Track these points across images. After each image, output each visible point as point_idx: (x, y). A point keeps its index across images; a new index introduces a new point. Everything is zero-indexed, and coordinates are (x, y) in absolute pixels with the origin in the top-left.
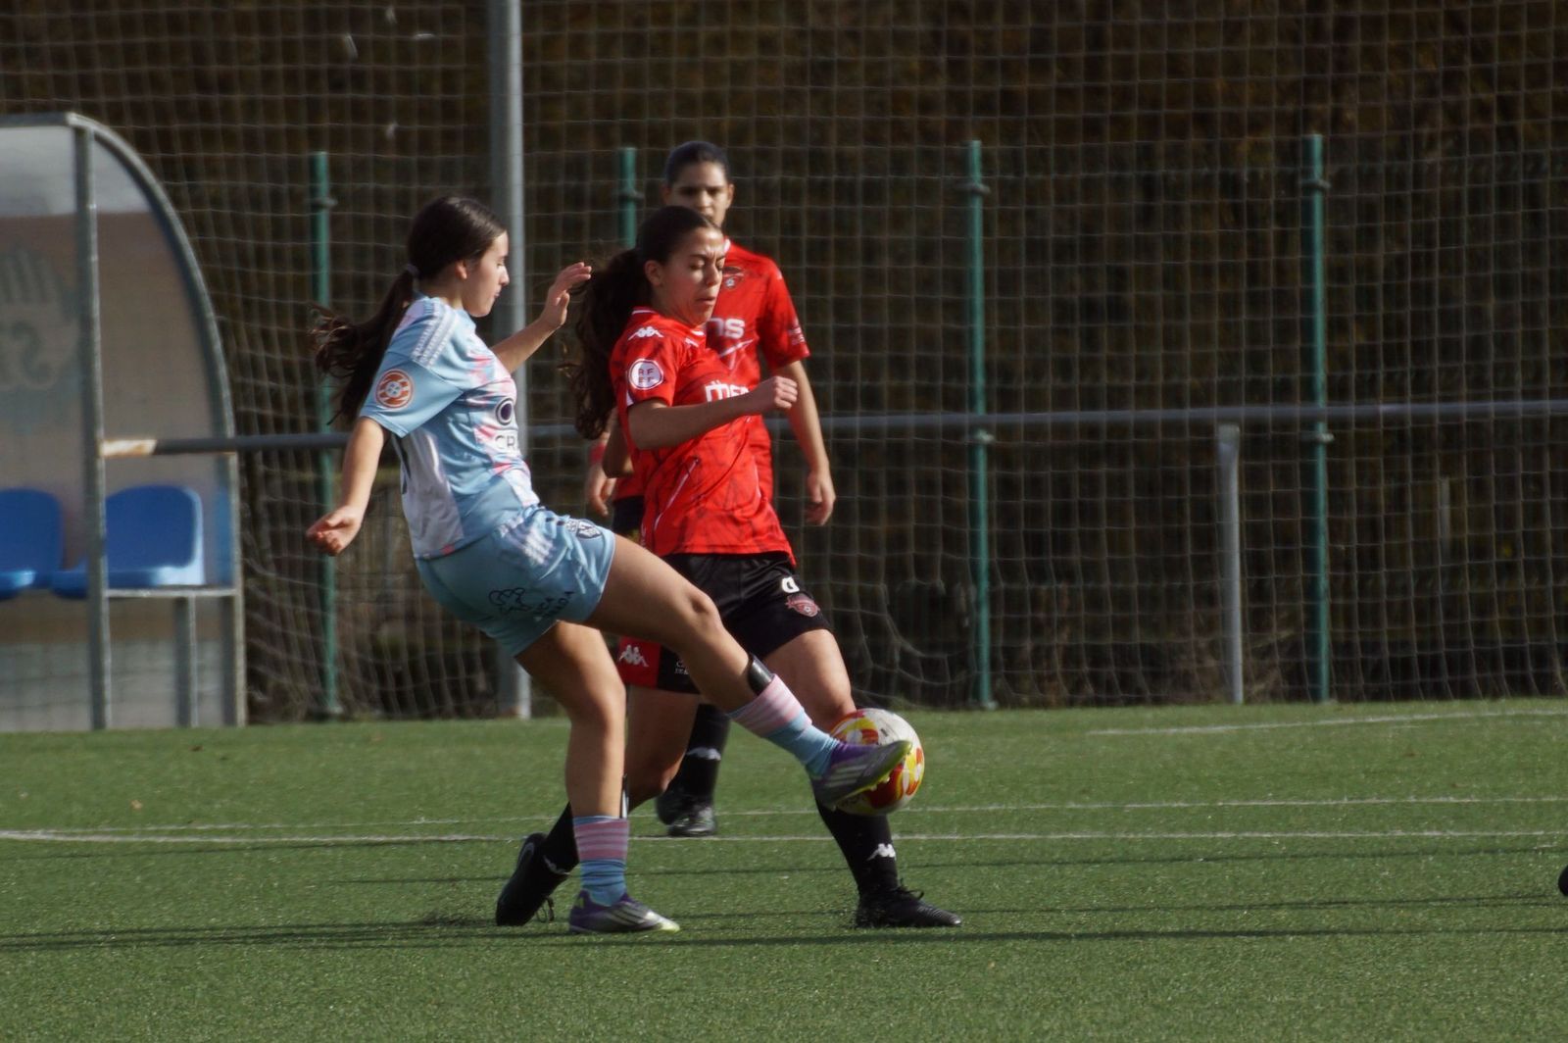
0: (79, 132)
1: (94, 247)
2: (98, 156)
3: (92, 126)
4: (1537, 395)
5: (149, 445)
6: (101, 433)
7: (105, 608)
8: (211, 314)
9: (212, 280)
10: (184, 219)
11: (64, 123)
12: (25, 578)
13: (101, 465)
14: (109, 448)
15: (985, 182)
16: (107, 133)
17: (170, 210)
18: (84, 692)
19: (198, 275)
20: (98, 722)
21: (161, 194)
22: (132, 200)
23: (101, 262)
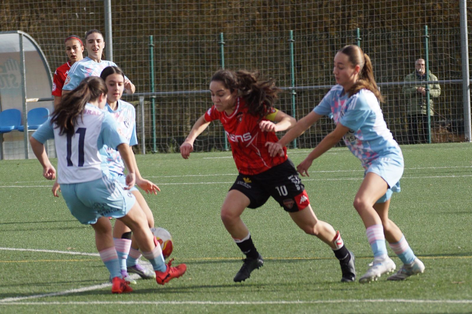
0: (20, 34)
1: (24, 58)
2: (24, 39)
3: (23, 33)
4: (323, 84)
5: (37, 99)
6: (26, 97)
7: (28, 134)
8: (50, 72)
9: (50, 65)
10: (44, 52)
11: (17, 33)
12: (13, 127)
13: (26, 104)
14: (27, 100)
15: (224, 41)
16: (26, 34)
17: (41, 50)
18: (24, 151)
19: (47, 63)
20: (27, 157)
21: (39, 47)
22: (33, 49)
23: (25, 61)
